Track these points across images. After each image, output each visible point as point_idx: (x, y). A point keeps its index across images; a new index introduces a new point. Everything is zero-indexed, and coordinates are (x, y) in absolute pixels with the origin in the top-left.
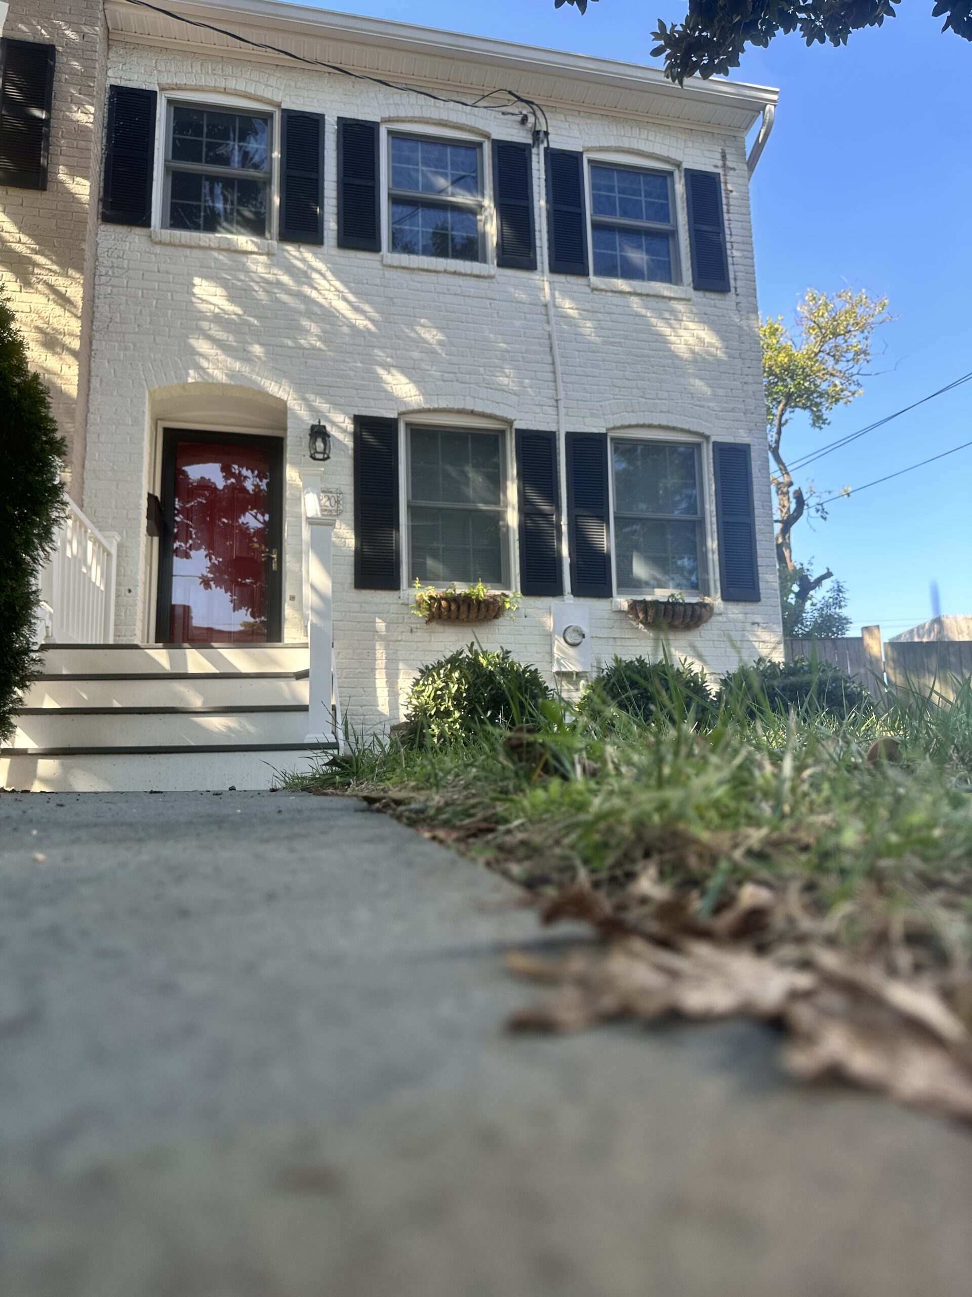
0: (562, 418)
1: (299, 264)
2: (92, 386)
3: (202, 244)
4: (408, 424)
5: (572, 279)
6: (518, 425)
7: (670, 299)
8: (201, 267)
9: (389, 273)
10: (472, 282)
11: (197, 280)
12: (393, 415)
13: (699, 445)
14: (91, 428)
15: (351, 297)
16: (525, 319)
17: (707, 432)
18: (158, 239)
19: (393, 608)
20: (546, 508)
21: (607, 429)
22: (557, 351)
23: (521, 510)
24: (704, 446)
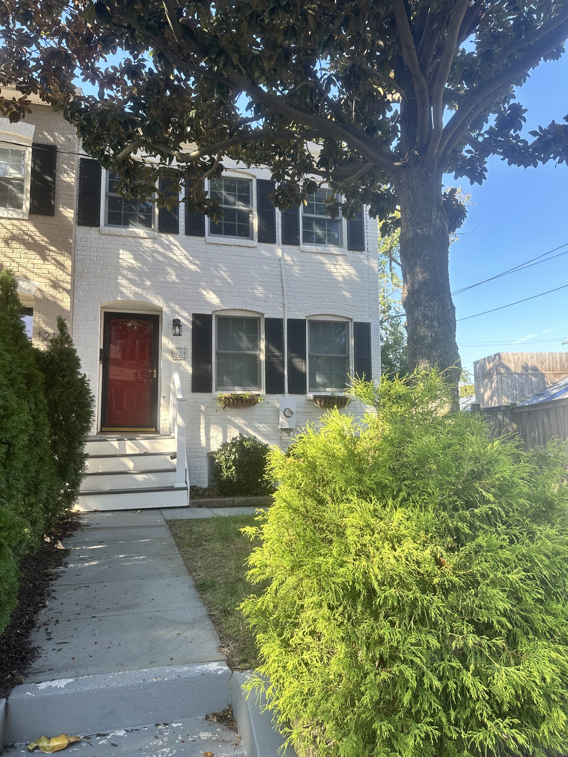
0: (286, 312)
1: (167, 242)
2: (75, 302)
3: (124, 234)
4: (216, 316)
5: (292, 247)
6: (266, 316)
7: (337, 255)
8: (123, 245)
9: (209, 247)
10: (247, 250)
11: (121, 251)
12: (209, 313)
13: (348, 323)
14: (75, 322)
15: (191, 258)
16: (270, 266)
17: (351, 318)
18: (103, 233)
19: (209, 401)
20: (277, 353)
21: (306, 317)
22: (284, 281)
23: (266, 355)
24: (350, 324)
